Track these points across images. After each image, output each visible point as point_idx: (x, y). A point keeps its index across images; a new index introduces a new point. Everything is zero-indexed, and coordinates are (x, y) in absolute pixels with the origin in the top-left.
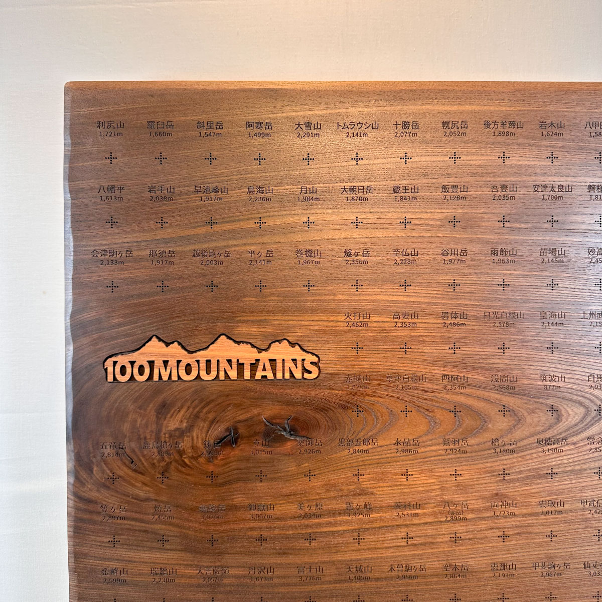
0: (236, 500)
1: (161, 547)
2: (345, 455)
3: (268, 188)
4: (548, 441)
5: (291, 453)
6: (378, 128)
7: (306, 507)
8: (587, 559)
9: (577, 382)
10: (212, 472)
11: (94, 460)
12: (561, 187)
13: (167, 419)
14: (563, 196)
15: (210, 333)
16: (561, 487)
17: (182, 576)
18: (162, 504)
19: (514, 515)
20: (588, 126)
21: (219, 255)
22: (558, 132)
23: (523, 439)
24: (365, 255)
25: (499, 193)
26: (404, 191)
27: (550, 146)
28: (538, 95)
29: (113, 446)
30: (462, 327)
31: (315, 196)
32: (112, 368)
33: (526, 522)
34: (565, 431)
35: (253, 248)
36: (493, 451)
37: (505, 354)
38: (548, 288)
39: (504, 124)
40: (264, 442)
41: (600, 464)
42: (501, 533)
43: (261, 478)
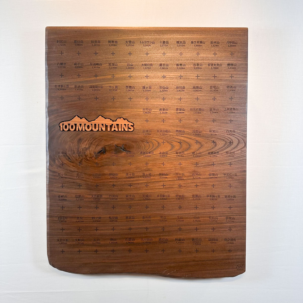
0: (105, 172)
1: (79, 188)
2: (142, 157)
3: (116, 64)
4: (212, 153)
5: (124, 156)
6: (154, 43)
7: (129, 175)
8: (226, 194)
9: (222, 132)
10: (97, 162)
11: (56, 158)
12: (218, 64)
13: (81, 144)
14: (219, 68)
15: (96, 115)
16: (216, 169)
17: (86, 198)
18: (79, 173)
19: (200, 178)
20: (228, 43)
21: (99, 87)
22: (217, 45)
23: (203, 152)
24: (150, 88)
25: (196, 66)
26: (163, 66)
27: (214, 50)
28: (210, 32)
29: (63, 153)
30: (183, 114)
31: (132, 67)
32: (62, 126)
33: (204, 181)
34: (218, 150)
35: (111, 85)
36: (193, 156)
37: (197, 123)
38: (213, 100)
39: (198, 42)
40: (115, 153)
41: (230, 161)
42: (196, 185)
43: (114, 165)
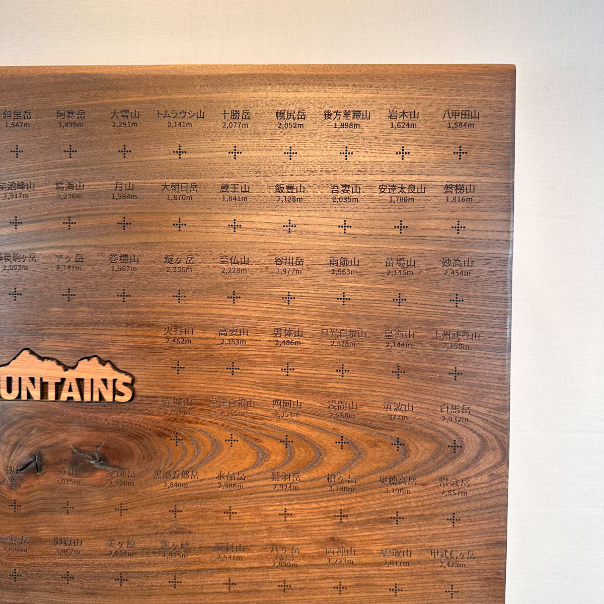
0: (41, 532)
2: (162, 488)
3: (78, 184)
4: (392, 480)
5: (100, 484)
6: (203, 118)
7: (117, 544)
9: (427, 412)
10: (15, 500)
12: (412, 187)
14: (414, 198)
15: (13, 348)
16: (407, 534)
19: (351, 563)
20: (447, 115)
21: (23, 260)
22: (410, 123)
23: (363, 476)
24: (188, 262)
25: (340, 194)
26: (233, 190)
27: (401, 140)
28: (388, 79)
30: (296, 346)
31: (131, 193)
33: (367, 572)
34: (412, 470)
35: (60, 251)
36: (329, 488)
37: (344, 377)
38: (395, 303)
39: (347, 114)
40: (71, 471)
41: (454, 509)
42: (337, 584)
43: (68, 510)
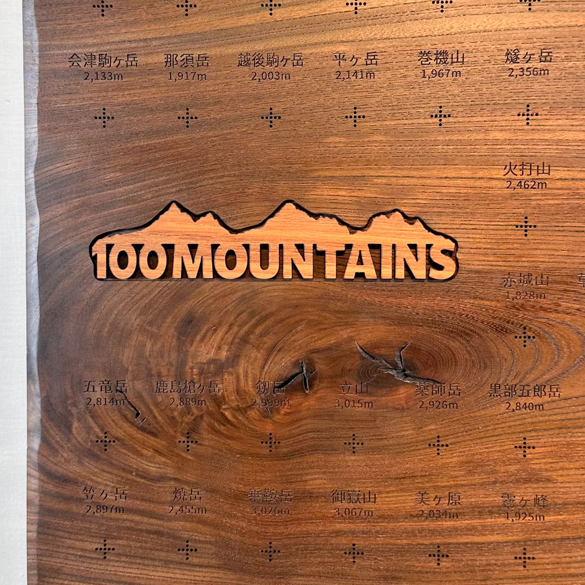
0: (310, 483)
1: (185, 560)
2: (502, 411)
5: (405, 407)
7: (432, 499)
10: (271, 434)
11: (74, 410)
13: (195, 344)
15: (267, 199)
18: (186, 487)
21: (284, 63)
24: (543, 59)
29: (106, 386)
35: (342, 48)
40: (359, 387)
43: (354, 448)
